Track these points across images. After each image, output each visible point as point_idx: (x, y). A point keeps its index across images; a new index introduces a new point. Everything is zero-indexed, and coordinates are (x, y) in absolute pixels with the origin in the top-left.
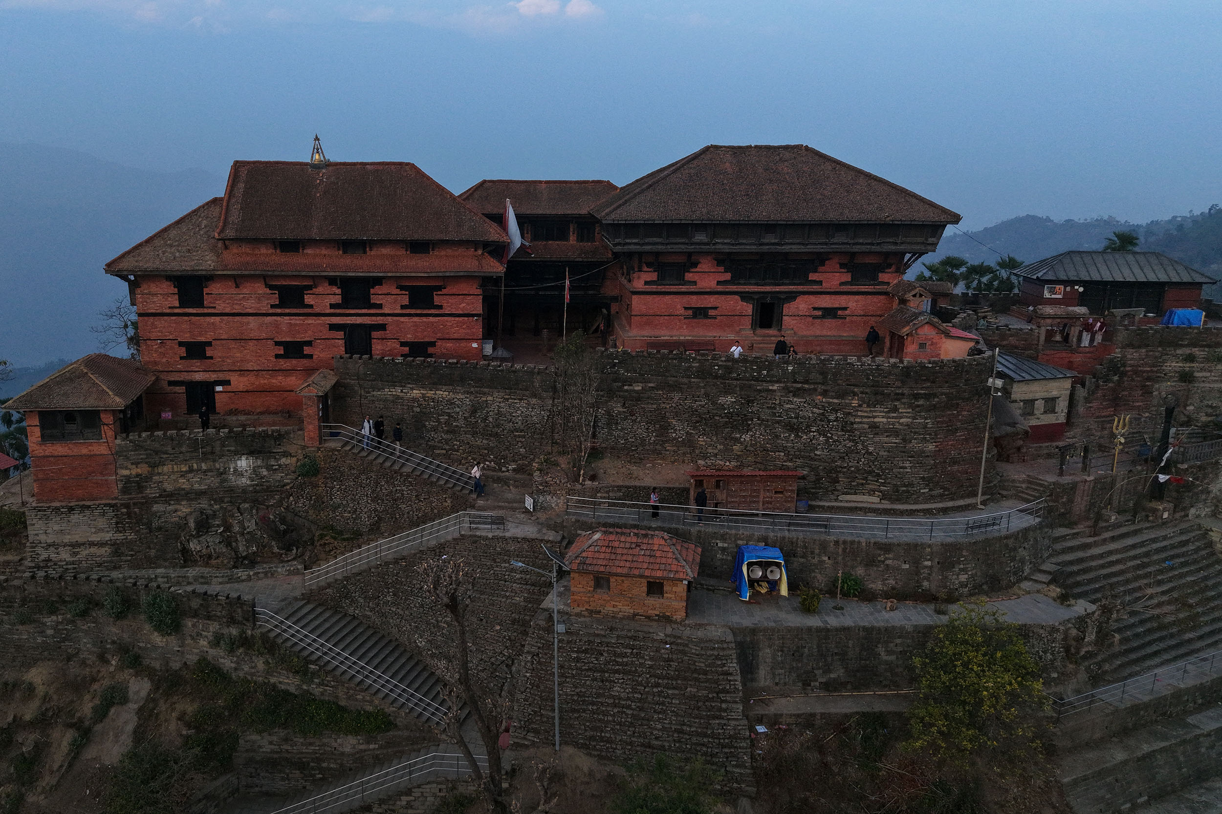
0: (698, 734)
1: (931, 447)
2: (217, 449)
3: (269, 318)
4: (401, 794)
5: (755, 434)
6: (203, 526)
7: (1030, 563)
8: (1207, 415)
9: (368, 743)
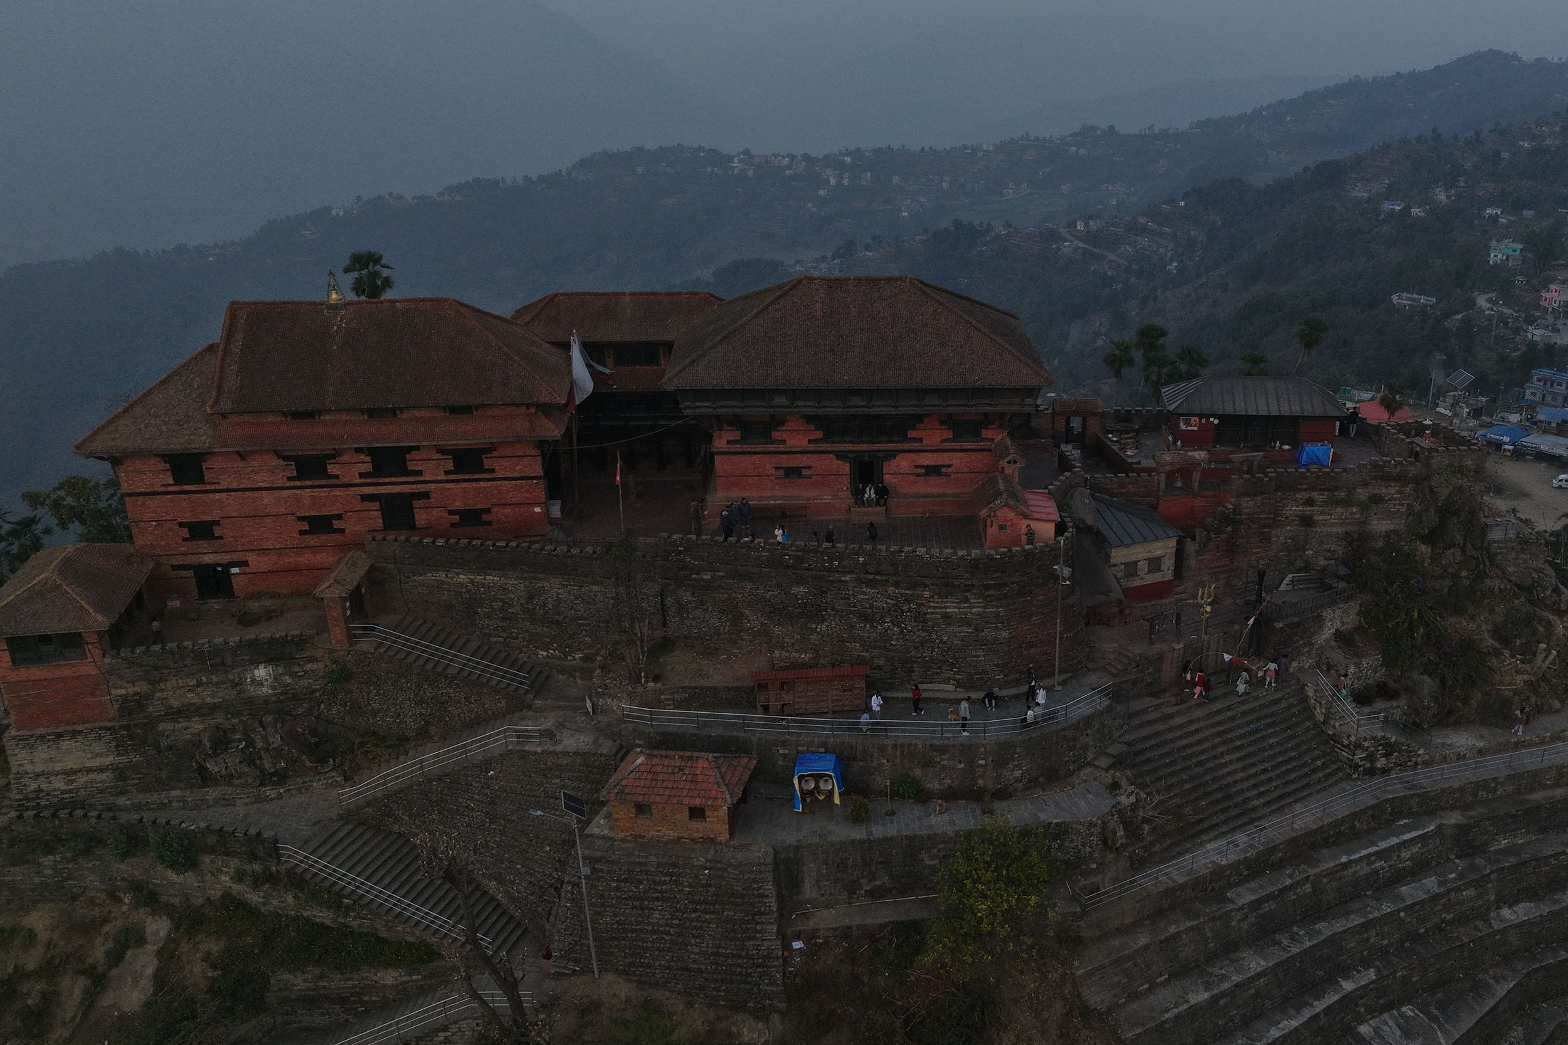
0: (733, 956)
1: (1005, 634)
2: (229, 660)
3: (285, 492)
4: (438, 1030)
5: (831, 624)
6: (221, 742)
7: (1095, 748)
8: (1325, 559)
9: (410, 975)
